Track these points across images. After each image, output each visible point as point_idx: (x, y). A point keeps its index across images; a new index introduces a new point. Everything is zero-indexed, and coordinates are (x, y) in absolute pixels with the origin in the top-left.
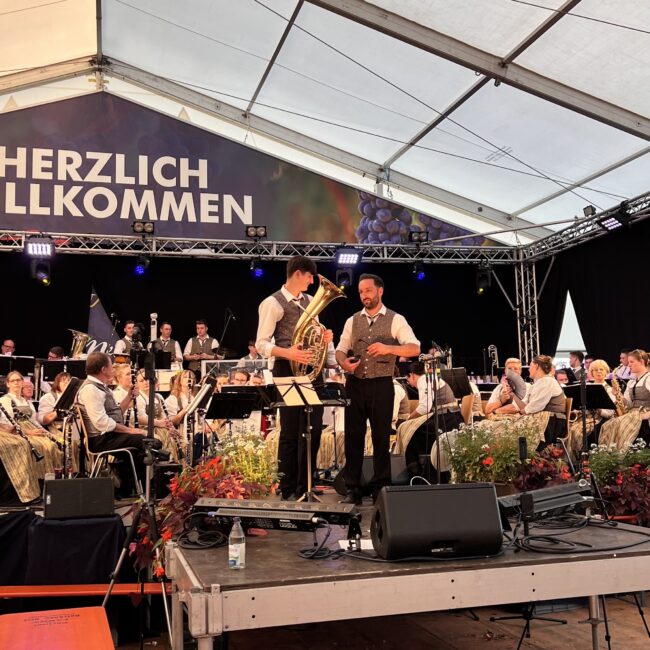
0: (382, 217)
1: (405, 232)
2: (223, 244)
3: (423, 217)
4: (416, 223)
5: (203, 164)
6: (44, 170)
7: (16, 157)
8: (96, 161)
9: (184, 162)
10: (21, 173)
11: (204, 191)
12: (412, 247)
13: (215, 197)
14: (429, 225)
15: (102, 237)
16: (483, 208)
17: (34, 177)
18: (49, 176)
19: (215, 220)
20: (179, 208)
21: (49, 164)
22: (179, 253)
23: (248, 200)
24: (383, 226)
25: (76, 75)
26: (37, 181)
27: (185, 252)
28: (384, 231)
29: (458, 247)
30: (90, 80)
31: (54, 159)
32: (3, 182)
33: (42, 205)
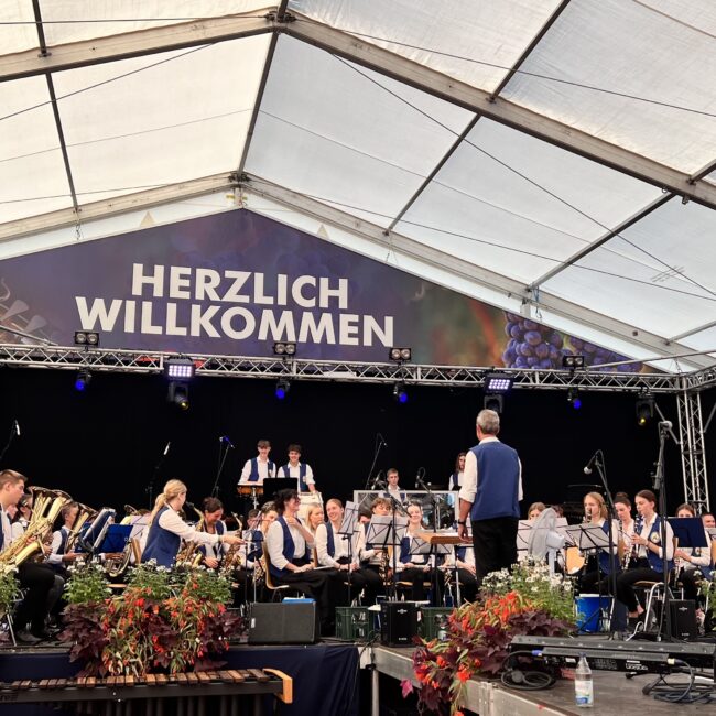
0: (531, 339)
1: (556, 356)
2: (365, 367)
3: (575, 340)
4: (567, 347)
5: (343, 283)
6: (182, 289)
7: (153, 275)
8: (234, 280)
9: (324, 282)
10: (158, 292)
11: (344, 311)
12: (566, 372)
13: (355, 318)
14: (582, 349)
15: (242, 359)
16: (639, 333)
17: (171, 296)
18: (186, 295)
19: (355, 341)
20: (318, 330)
21: (187, 283)
22: (319, 376)
23: (389, 321)
24: (532, 349)
25: (214, 191)
26: (174, 300)
27: (327, 375)
28: (533, 355)
29: (615, 374)
30: (228, 197)
31: (192, 278)
32: (139, 301)
33: (178, 325)
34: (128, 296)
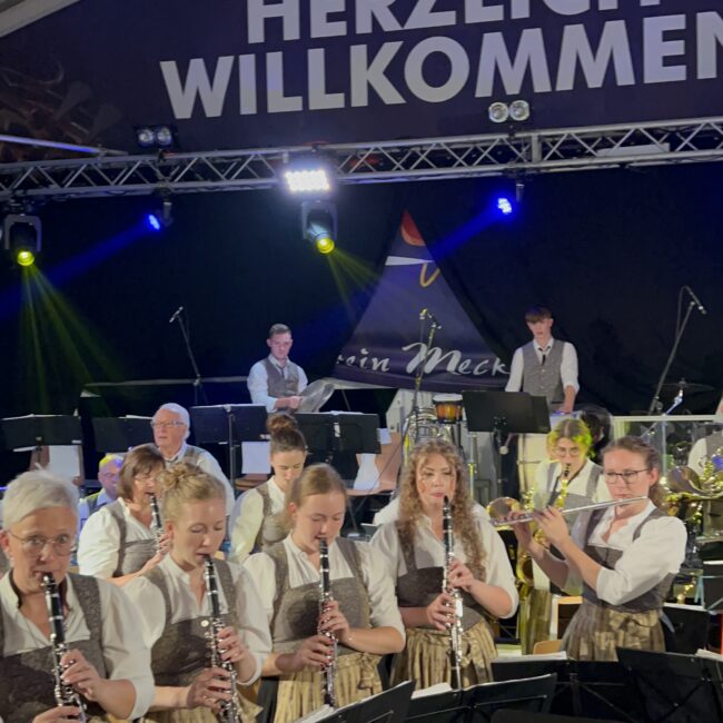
6: (332, 17)
10: (291, 32)
11: (653, 11)
13: (677, 22)
17: (315, 34)
18: (340, 29)
19: (678, 73)
20: (596, 59)
26: (319, 43)
32: (260, 52)
33: (330, 89)
34: (240, 46)
